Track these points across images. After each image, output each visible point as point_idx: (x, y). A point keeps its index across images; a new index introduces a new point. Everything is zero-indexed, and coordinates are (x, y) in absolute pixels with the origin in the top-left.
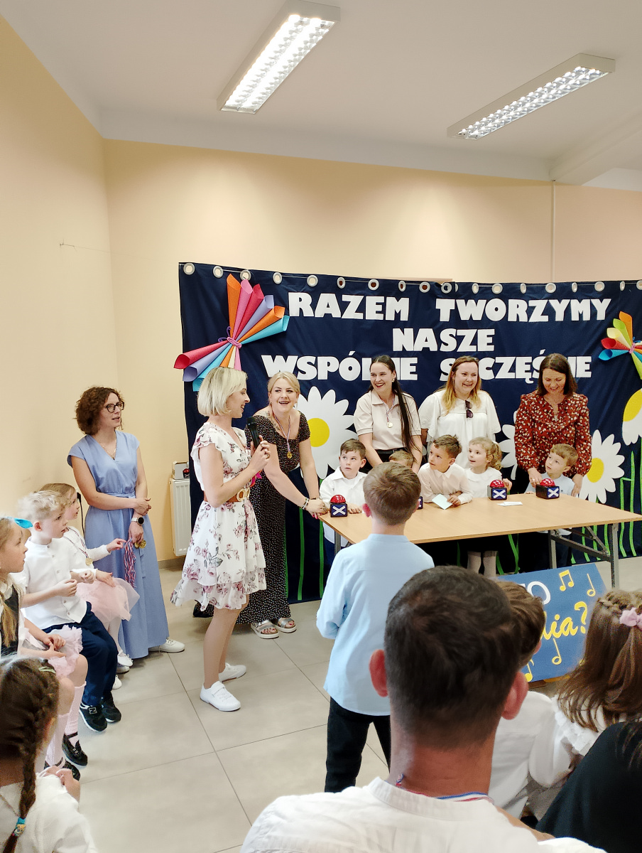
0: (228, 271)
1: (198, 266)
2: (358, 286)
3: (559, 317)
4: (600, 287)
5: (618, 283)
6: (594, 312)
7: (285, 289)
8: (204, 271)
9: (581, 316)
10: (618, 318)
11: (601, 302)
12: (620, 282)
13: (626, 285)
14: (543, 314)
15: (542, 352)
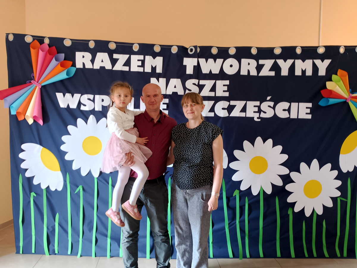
0: (36, 38)
2: (124, 48)
3: (285, 72)
4: (321, 51)
5: (338, 47)
6: (315, 68)
7: (74, 50)
9: (304, 72)
10: (336, 74)
11: (323, 61)
12: (340, 46)
13: (346, 50)
14: (270, 70)
15: (269, 98)
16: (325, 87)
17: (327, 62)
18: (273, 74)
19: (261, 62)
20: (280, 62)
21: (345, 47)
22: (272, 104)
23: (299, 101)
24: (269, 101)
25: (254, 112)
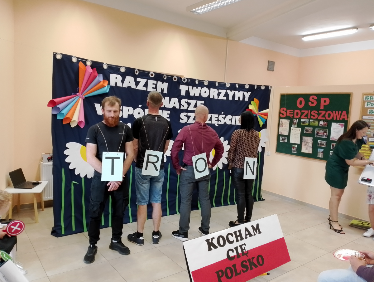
0: (79, 60)
1: (63, 55)
2: (144, 74)
3: (230, 98)
4: (247, 87)
6: (244, 97)
7: (109, 72)
8: (67, 58)
9: (239, 98)
10: (253, 101)
11: (247, 93)
12: (255, 85)
13: (257, 87)
14: (224, 96)
15: (223, 113)
16: (248, 107)
17: (249, 93)
18: (225, 98)
19: (220, 91)
20: (229, 92)
21: (257, 85)
22: (224, 116)
23: (236, 115)
24: (223, 114)
25: (216, 121)
